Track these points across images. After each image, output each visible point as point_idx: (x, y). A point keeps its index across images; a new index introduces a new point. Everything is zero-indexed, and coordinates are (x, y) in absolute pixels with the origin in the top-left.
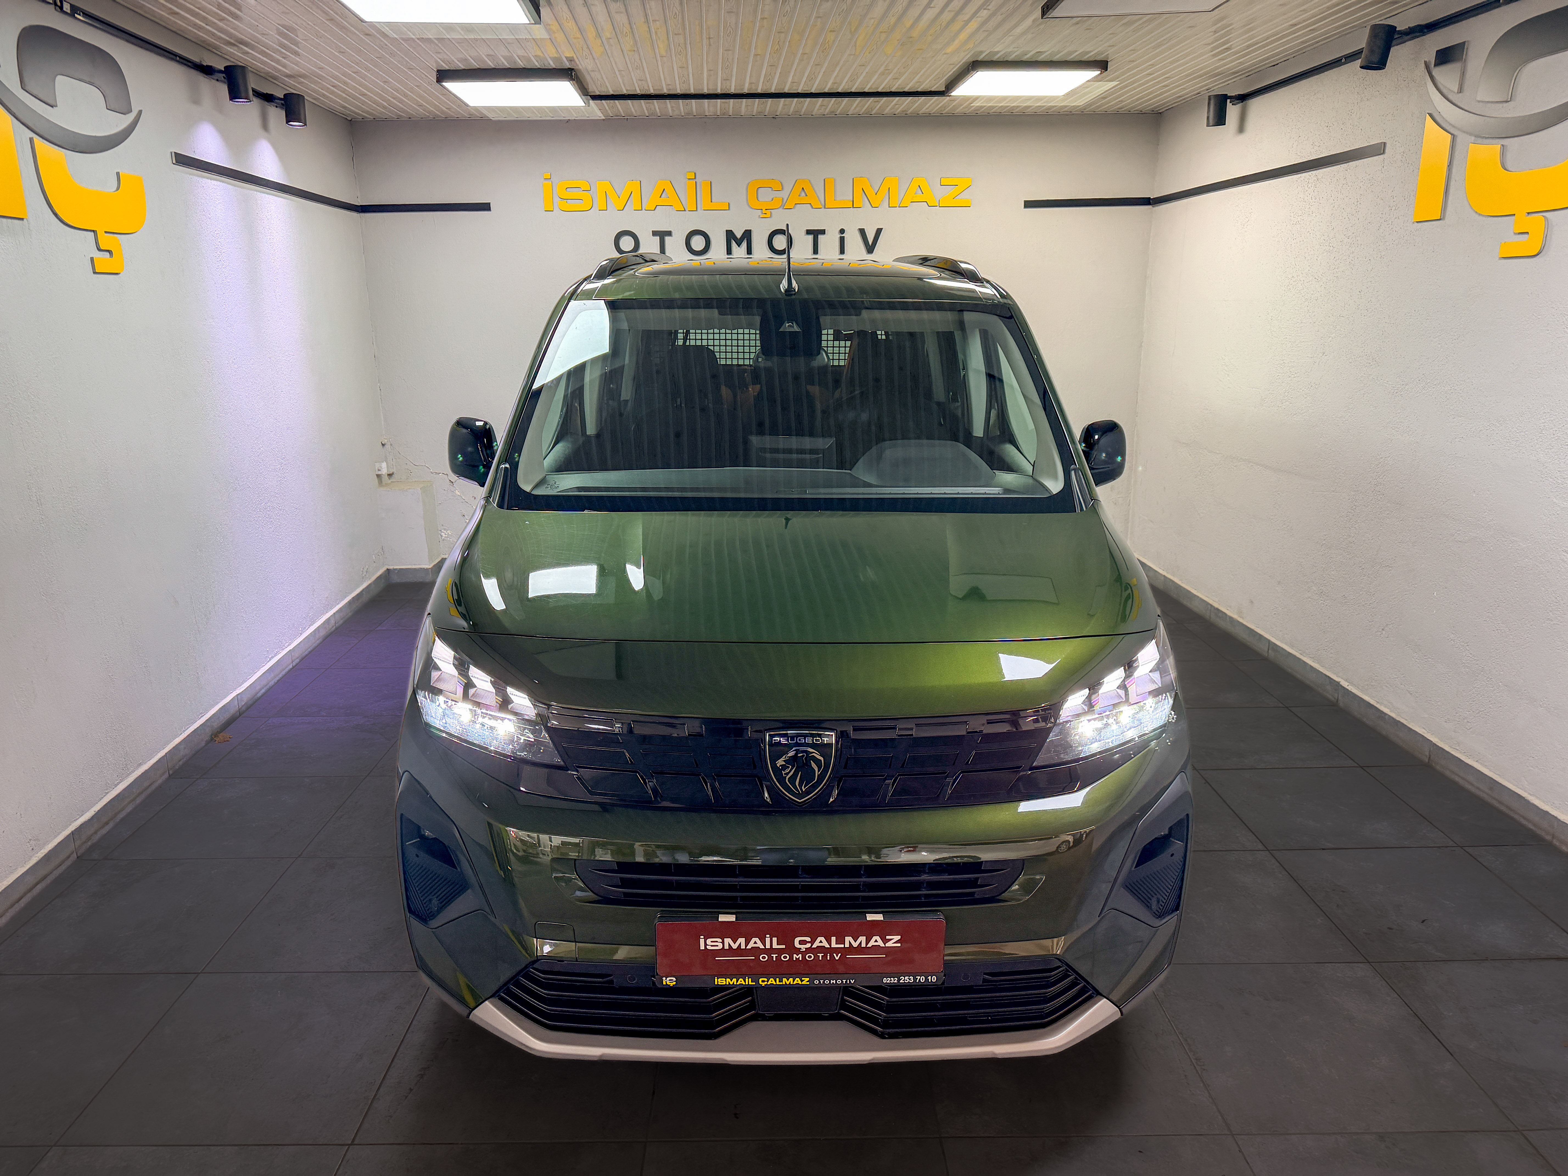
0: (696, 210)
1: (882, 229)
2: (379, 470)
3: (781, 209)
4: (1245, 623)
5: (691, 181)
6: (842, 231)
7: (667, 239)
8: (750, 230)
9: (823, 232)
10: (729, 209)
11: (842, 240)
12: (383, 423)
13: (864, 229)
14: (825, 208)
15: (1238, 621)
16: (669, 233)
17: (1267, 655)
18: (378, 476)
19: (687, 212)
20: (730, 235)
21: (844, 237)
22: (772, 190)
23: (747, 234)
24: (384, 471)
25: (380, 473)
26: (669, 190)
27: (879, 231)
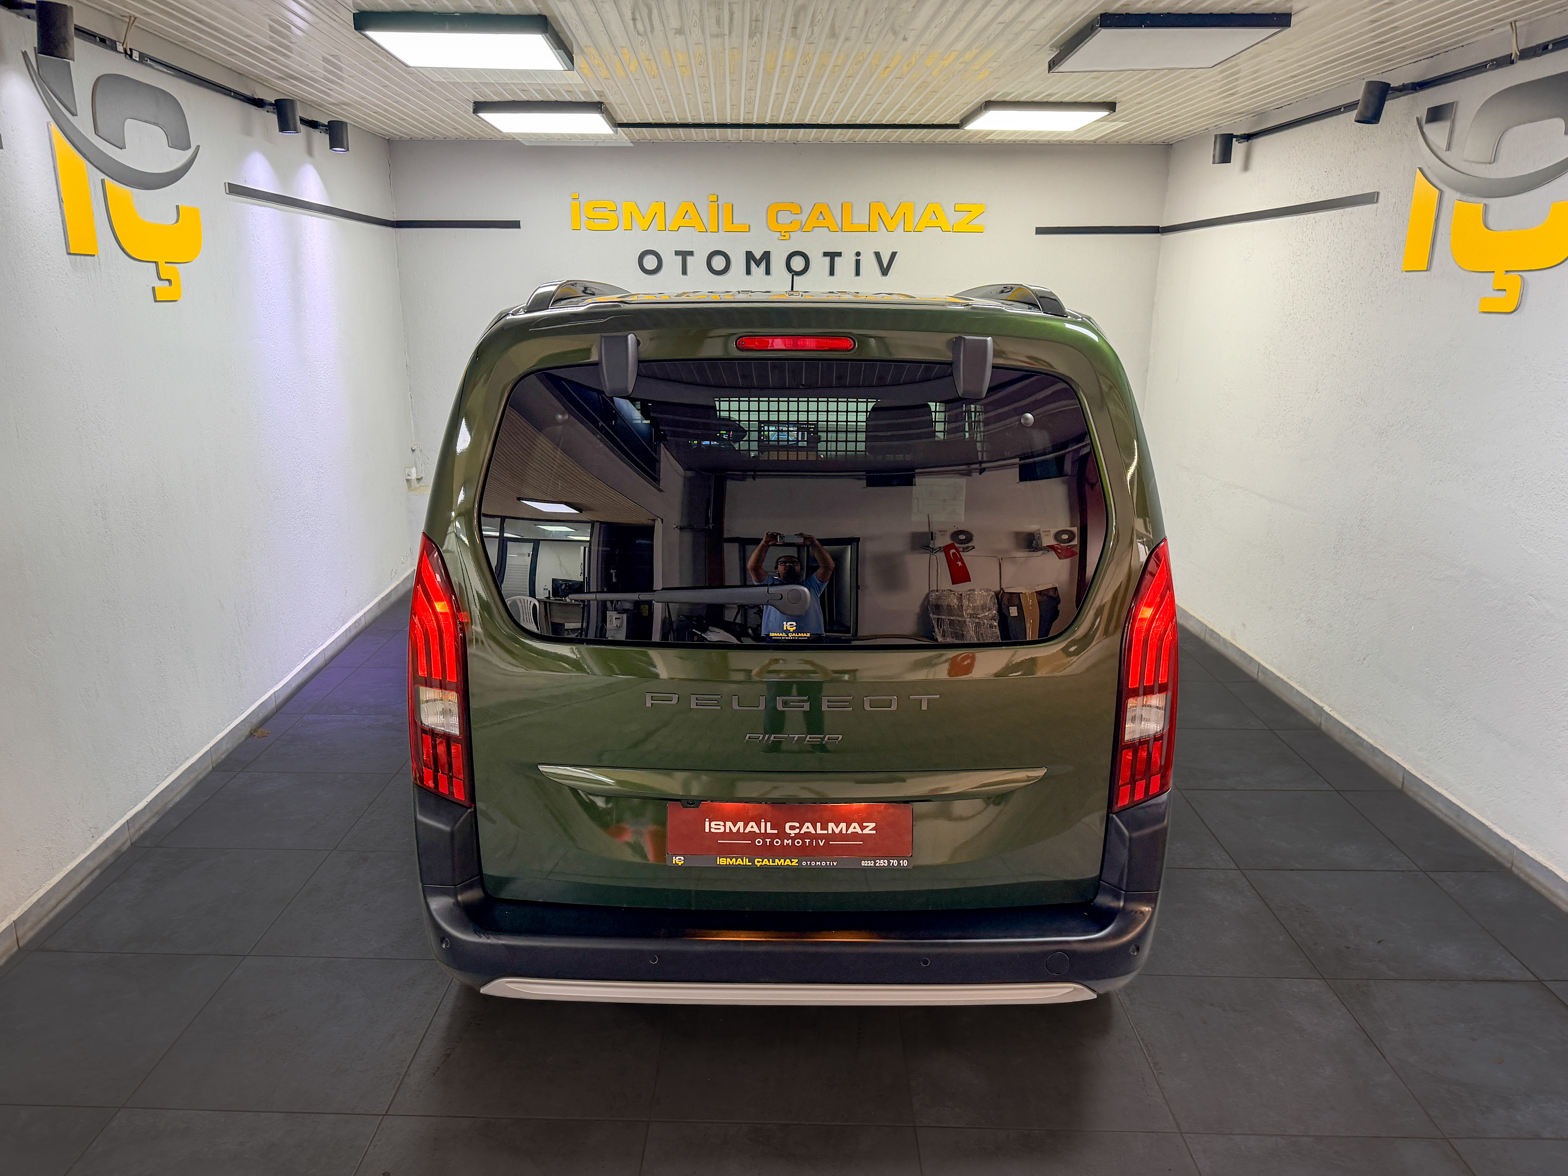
0: (718, 232)
1: (896, 252)
2: (409, 475)
3: (799, 233)
4: (1237, 645)
5: (713, 203)
6: (858, 254)
7: (689, 258)
8: (769, 252)
9: (839, 254)
10: (749, 231)
11: (858, 262)
12: (413, 429)
13: (879, 252)
14: (842, 231)
15: (1231, 643)
16: (691, 253)
17: (1256, 677)
18: (407, 480)
19: (709, 233)
20: (749, 256)
21: (860, 259)
22: (791, 213)
23: (766, 255)
24: (414, 476)
25: (409, 478)
26: (692, 212)
27: (894, 255)
